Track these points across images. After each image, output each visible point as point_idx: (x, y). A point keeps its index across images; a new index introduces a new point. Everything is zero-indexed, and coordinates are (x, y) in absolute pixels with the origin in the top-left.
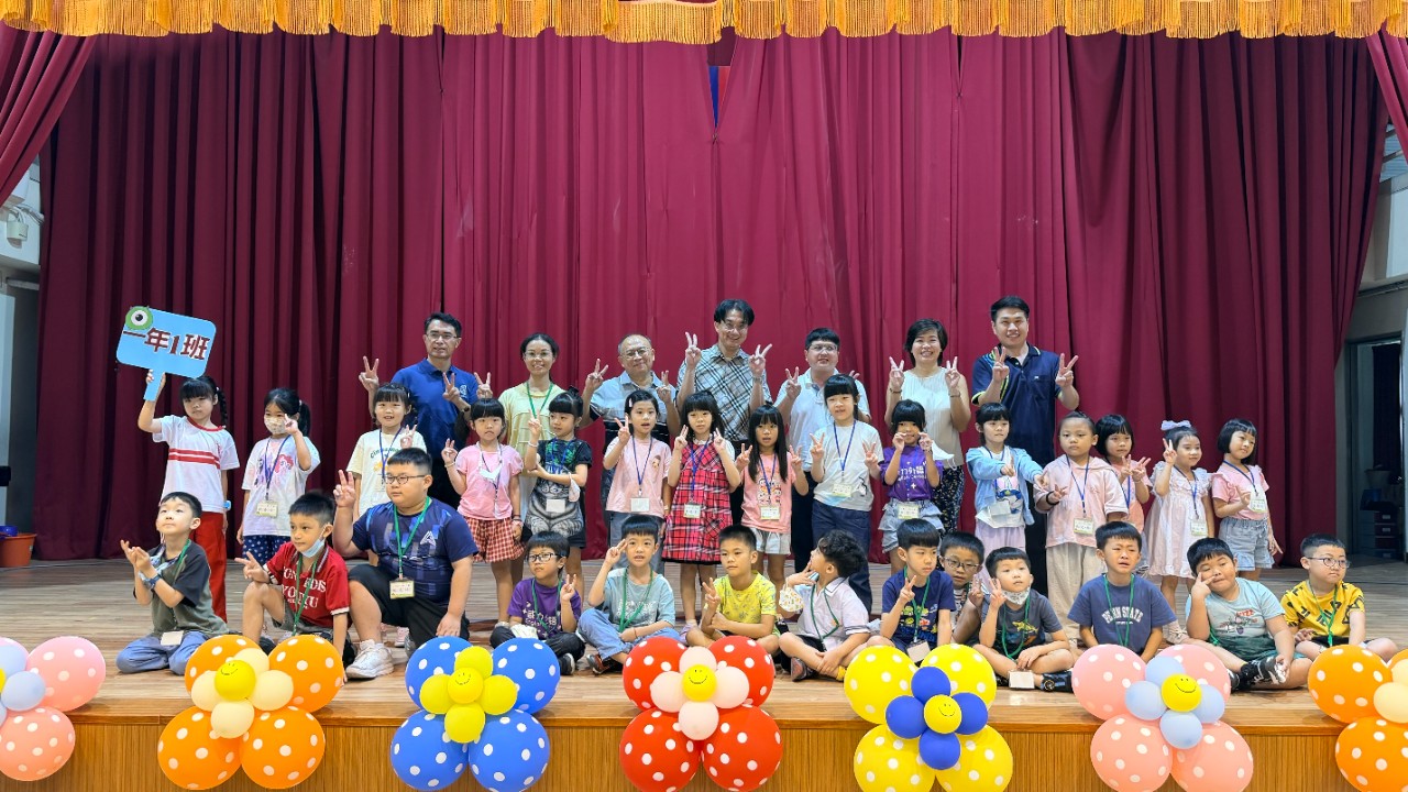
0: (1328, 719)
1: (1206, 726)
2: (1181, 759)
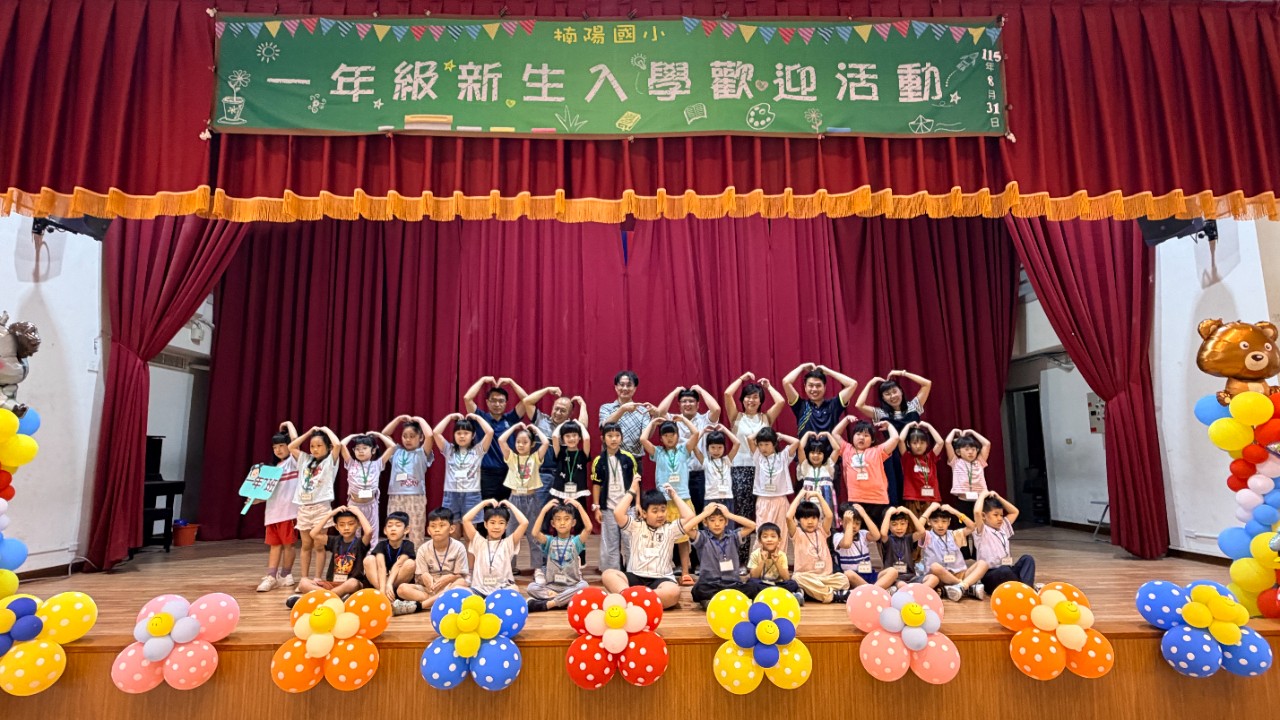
0: (1004, 629)
1: (929, 635)
2: (916, 657)
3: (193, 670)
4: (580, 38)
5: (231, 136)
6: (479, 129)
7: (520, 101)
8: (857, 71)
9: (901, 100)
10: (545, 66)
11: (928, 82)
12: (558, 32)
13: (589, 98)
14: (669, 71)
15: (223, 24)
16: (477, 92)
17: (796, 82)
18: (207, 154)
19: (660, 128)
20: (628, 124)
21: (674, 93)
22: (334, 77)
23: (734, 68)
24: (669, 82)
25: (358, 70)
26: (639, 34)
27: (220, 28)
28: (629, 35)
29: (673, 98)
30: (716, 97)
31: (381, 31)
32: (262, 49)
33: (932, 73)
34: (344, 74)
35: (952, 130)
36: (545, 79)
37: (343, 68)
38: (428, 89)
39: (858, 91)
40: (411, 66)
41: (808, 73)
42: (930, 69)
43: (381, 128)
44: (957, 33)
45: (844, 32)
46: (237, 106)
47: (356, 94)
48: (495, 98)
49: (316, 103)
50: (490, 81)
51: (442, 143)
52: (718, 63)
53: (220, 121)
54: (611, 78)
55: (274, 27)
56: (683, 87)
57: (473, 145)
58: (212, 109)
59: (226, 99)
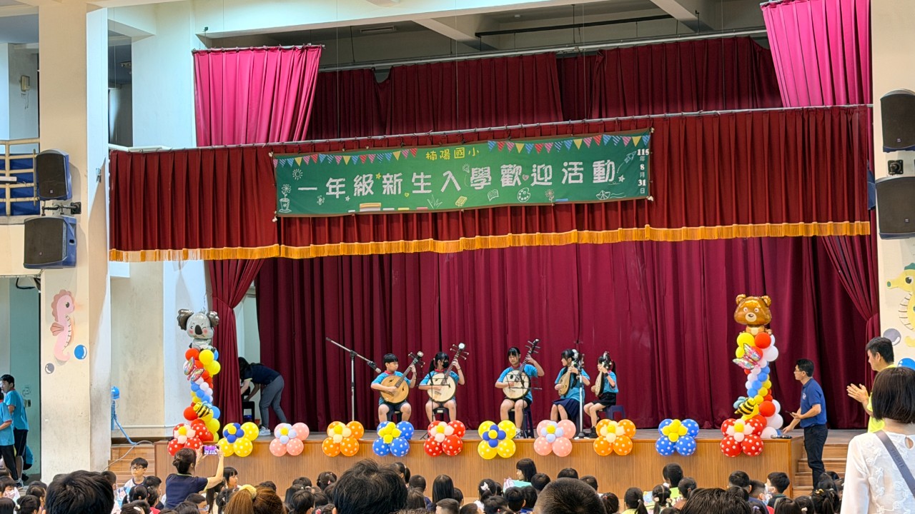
3: (296, 447)
4: (438, 157)
5: (284, 218)
6: (393, 209)
7: (411, 193)
8: (573, 166)
9: (594, 182)
10: (422, 173)
11: (608, 170)
12: (428, 154)
13: (443, 190)
14: (481, 172)
15: (277, 160)
16: (391, 189)
17: (542, 175)
18: (276, 228)
19: (477, 204)
20: (461, 203)
21: (483, 184)
22: (327, 185)
23: (512, 168)
24: (480, 178)
25: (337, 181)
26: (466, 153)
27: (275, 162)
28: (461, 154)
29: (482, 187)
30: (503, 185)
31: (347, 159)
32: (295, 172)
33: (611, 165)
34: (332, 184)
35: (619, 197)
36: (422, 181)
37: (331, 180)
38: (369, 189)
39: (573, 178)
40: (361, 177)
41: (548, 169)
42: (610, 163)
43: (350, 211)
44: (626, 140)
45: (568, 143)
46: (286, 203)
47: (337, 193)
48: (400, 192)
49: (320, 200)
50: (397, 183)
51: (377, 218)
52: (504, 166)
53: (280, 211)
54: (453, 178)
55: (299, 160)
56: (487, 182)
57: (391, 217)
58: (276, 206)
59: (281, 200)
